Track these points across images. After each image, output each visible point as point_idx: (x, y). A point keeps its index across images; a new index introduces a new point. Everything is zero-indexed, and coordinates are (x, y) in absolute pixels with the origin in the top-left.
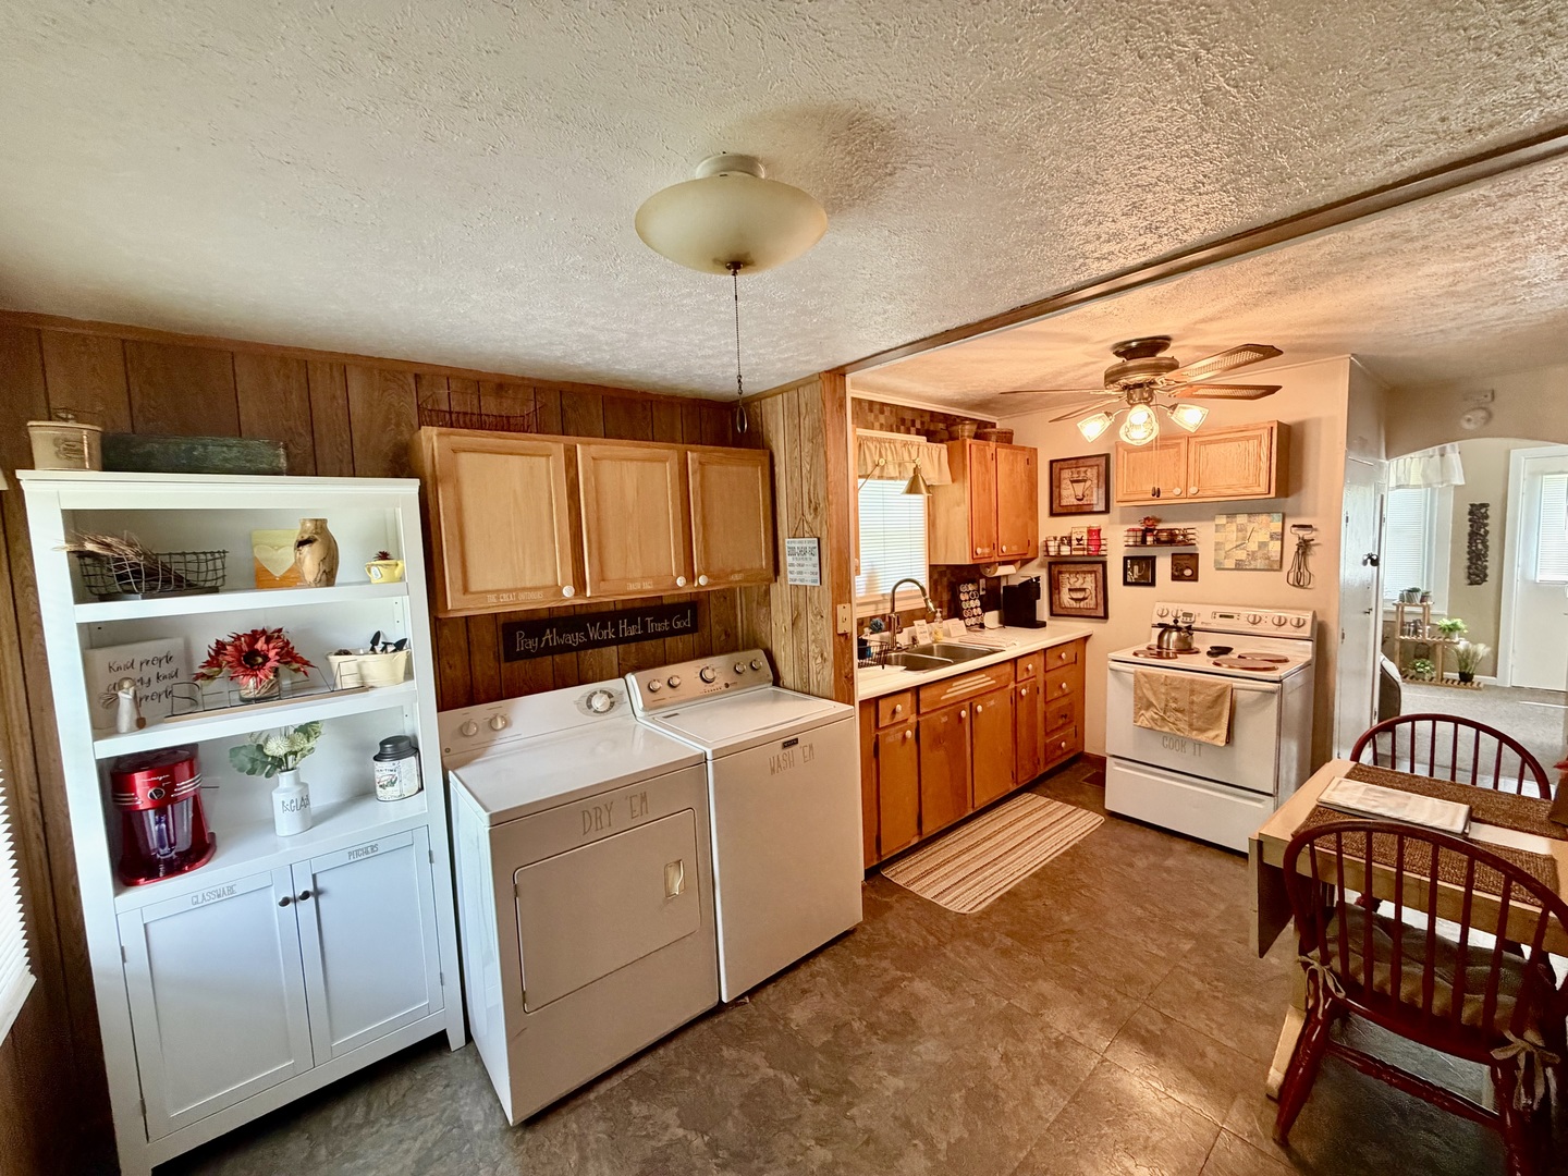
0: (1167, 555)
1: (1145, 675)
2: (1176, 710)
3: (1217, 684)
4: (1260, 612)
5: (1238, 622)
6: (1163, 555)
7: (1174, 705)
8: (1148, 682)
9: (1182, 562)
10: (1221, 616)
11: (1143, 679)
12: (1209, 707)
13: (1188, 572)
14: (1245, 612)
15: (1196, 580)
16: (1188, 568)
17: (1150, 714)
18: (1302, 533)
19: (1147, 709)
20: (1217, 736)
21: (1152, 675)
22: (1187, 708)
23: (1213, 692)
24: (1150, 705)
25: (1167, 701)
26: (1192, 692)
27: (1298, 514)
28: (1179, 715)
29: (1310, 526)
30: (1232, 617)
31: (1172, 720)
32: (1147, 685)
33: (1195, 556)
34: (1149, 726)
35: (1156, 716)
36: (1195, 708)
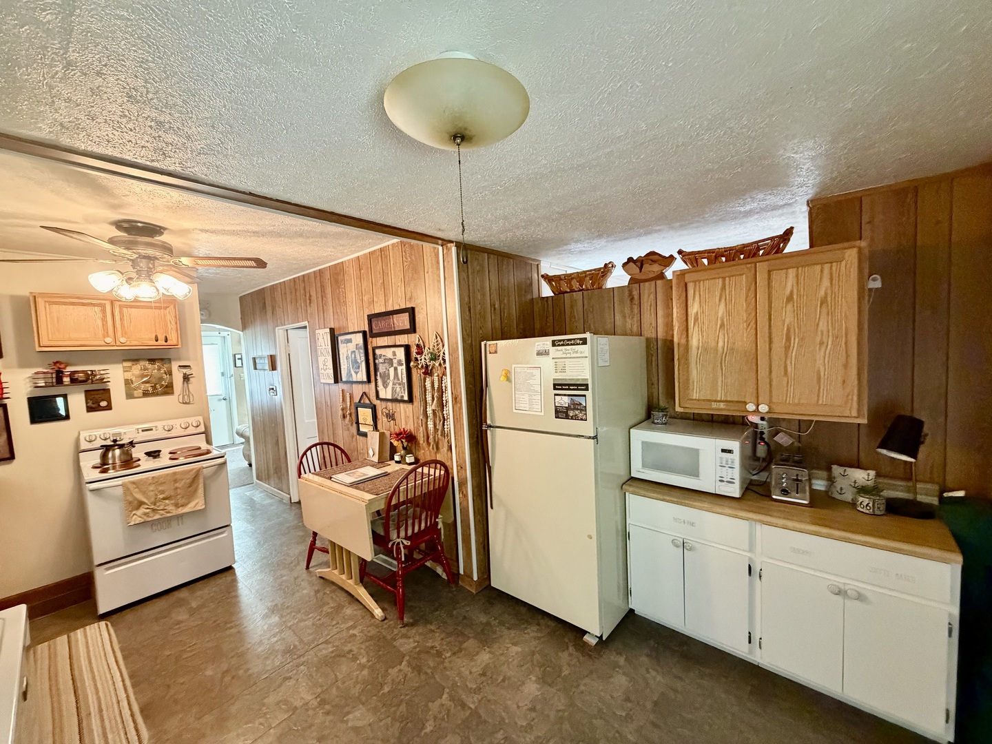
0: (80, 392)
1: (133, 483)
2: (164, 499)
3: (193, 469)
4: (171, 422)
5: (156, 432)
6: (74, 393)
7: (161, 496)
8: (137, 487)
9: (97, 397)
10: (143, 431)
11: (131, 487)
12: (189, 487)
13: (104, 404)
14: (160, 424)
15: (111, 409)
16: (103, 400)
17: (142, 510)
18: (184, 371)
19: (138, 508)
20: (197, 503)
21: (141, 480)
22: (172, 494)
23: (192, 475)
24: (141, 504)
25: (156, 495)
26: (176, 481)
27: (179, 359)
28: (167, 501)
29: (189, 366)
30: (151, 430)
31: (161, 507)
32: (137, 490)
33: (107, 391)
34: (143, 520)
35: (148, 511)
36: (179, 491)
